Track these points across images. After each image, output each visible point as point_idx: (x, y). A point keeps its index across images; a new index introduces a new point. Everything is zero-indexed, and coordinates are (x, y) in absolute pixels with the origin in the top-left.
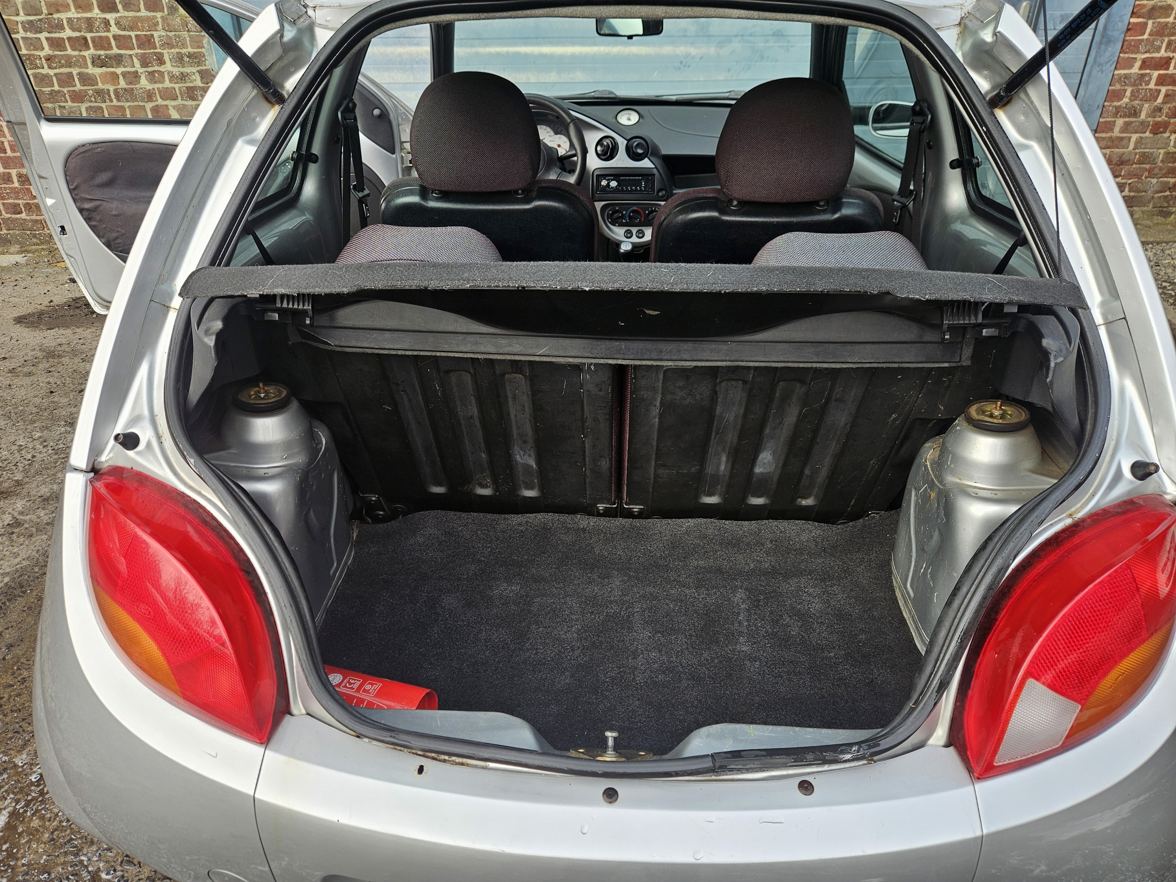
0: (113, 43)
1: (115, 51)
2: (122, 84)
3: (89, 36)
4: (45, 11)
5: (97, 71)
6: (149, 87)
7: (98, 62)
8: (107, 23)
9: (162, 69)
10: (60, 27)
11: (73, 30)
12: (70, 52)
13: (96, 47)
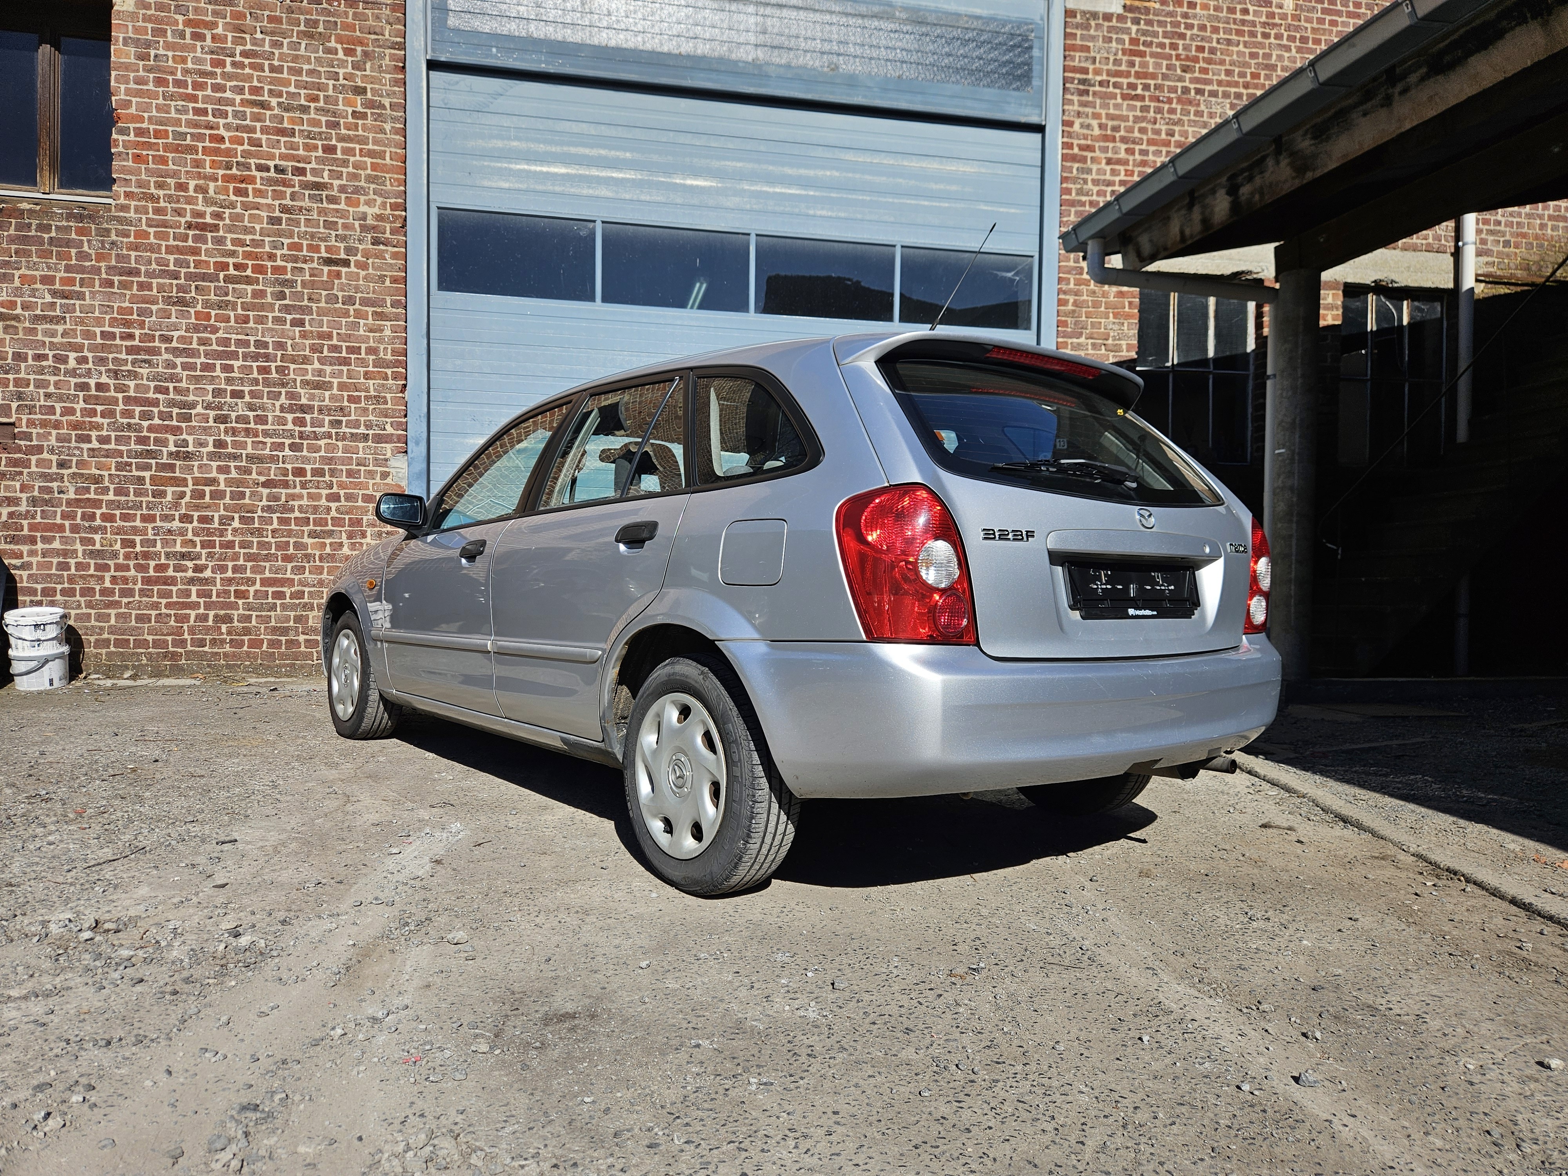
0: (330, 522)
1: (330, 527)
2: (328, 550)
3: (312, 517)
4: (283, 499)
5: (310, 541)
6: (350, 553)
7: (312, 534)
8: (329, 509)
9: (363, 541)
10: (292, 510)
11: (301, 512)
12: (293, 527)
13: (314, 525)
